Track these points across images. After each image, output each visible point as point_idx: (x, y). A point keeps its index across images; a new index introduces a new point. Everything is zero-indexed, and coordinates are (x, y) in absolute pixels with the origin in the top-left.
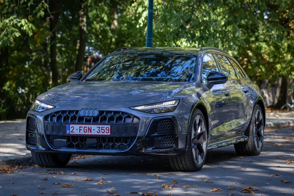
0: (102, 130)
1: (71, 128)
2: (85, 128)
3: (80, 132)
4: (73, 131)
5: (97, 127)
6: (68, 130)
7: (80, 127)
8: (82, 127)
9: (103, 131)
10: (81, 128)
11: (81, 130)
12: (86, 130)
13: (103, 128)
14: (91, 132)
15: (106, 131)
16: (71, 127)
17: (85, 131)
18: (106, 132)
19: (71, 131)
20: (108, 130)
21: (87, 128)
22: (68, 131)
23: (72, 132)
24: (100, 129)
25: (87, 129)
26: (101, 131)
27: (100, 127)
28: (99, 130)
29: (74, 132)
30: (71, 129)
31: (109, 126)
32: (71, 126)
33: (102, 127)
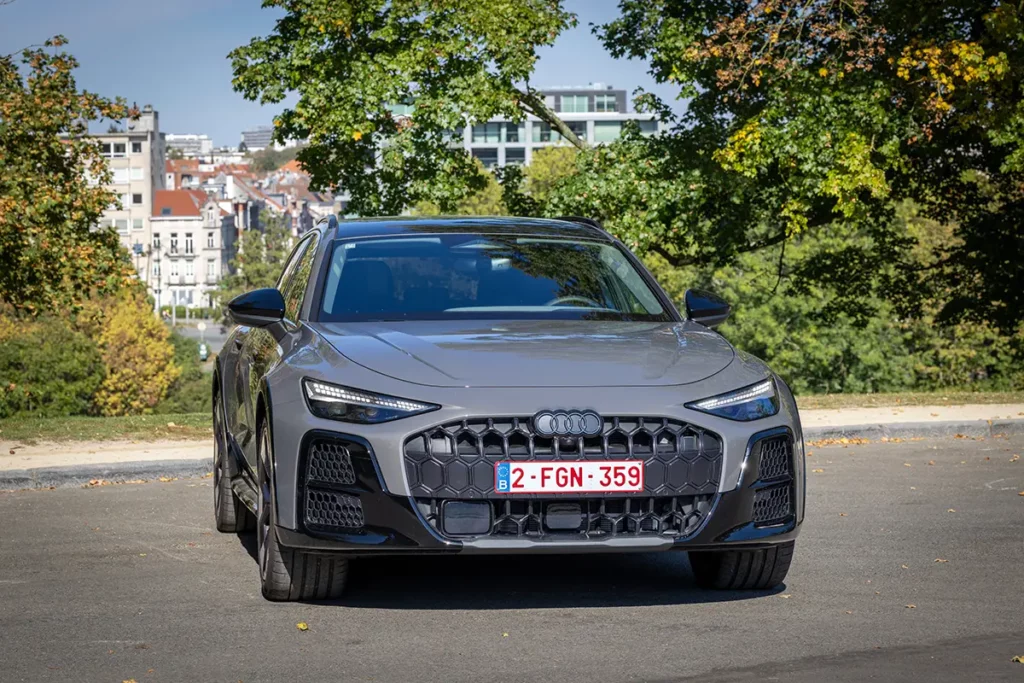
0: (616, 477)
1: (514, 472)
2: (562, 473)
3: (543, 485)
4: (519, 483)
5: (601, 468)
6: (502, 479)
7: (544, 470)
8: (551, 469)
9: (619, 479)
10: (547, 473)
11: (549, 477)
12: (563, 477)
13: (619, 471)
14: (580, 484)
15: (628, 478)
16: (512, 470)
17: (562, 481)
18: (630, 483)
19: (512, 481)
20: (637, 476)
21: (566, 471)
22: (501, 484)
23: (515, 485)
24: (611, 474)
25: (569, 474)
26: (613, 480)
27: (609, 469)
28: (606, 476)
29: (522, 486)
30: (513, 478)
31: (638, 464)
32: (513, 466)
33: (616, 468)
